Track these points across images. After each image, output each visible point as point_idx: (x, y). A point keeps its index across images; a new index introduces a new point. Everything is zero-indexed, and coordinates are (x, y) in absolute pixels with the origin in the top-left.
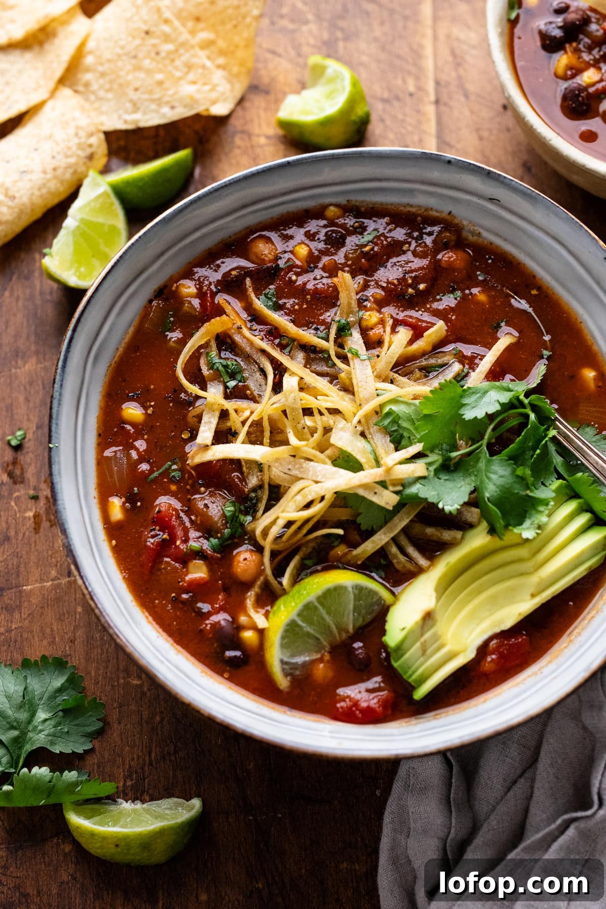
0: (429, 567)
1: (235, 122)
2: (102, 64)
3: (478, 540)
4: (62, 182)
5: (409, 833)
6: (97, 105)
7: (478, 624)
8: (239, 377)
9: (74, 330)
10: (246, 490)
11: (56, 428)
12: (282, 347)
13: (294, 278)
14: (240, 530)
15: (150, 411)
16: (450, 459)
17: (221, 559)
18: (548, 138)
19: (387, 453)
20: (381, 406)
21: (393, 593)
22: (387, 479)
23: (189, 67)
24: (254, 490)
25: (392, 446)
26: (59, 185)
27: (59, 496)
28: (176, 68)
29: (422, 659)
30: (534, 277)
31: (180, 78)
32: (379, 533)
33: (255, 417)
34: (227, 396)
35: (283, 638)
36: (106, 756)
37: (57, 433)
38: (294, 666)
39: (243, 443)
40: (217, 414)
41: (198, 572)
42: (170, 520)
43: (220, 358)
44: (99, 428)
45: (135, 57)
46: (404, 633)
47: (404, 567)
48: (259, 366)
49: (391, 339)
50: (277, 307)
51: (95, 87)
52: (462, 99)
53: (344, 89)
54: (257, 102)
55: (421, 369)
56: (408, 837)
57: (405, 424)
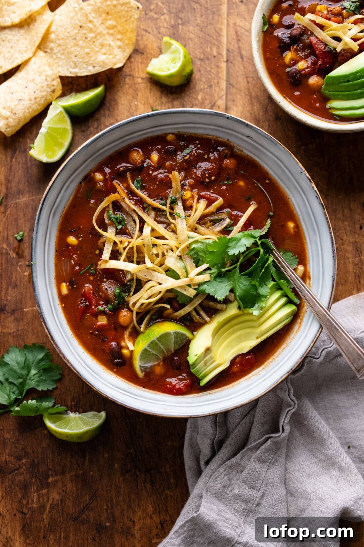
0: (210, 321)
1: (126, 70)
2: (59, 40)
3: (232, 310)
4: (39, 105)
5: (198, 432)
6: (56, 61)
7: (232, 349)
8: (123, 224)
9: (43, 204)
10: (125, 281)
11: (34, 254)
12: (144, 209)
13: (151, 172)
14: (122, 301)
15: (80, 239)
16: (221, 272)
17: (113, 315)
18: (278, 101)
19: (192, 269)
20: (190, 244)
21: (193, 334)
22: (191, 283)
23: (102, 45)
24: (129, 281)
25: (194, 265)
26: (37, 106)
27: (36, 288)
28: (95, 46)
29: (205, 367)
30: (268, 174)
31: (98, 51)
32: (187, 306)
33: (130, 246)
34: (118, 233)
35: (141, 356)
36: (63, 391)
37: (35, 256)
38: (146, 368)
39: (124, 261)
40: (112, 244)
41: (103, 321)
42: (90, 296)
43: (114, 214)
44: (56, 247)
45: (75, 39)
46: (196, 357)
47: (198, 321)
48: (133, 218)
49: (196, 206)
50: (142, 188)
51: (56, 51)
52: (240, 60)
53: (180, 58)
54: (138, 58)
55: (211, 221)
56: (198, 434)
57: (201, 254)
